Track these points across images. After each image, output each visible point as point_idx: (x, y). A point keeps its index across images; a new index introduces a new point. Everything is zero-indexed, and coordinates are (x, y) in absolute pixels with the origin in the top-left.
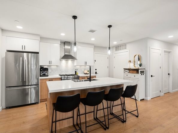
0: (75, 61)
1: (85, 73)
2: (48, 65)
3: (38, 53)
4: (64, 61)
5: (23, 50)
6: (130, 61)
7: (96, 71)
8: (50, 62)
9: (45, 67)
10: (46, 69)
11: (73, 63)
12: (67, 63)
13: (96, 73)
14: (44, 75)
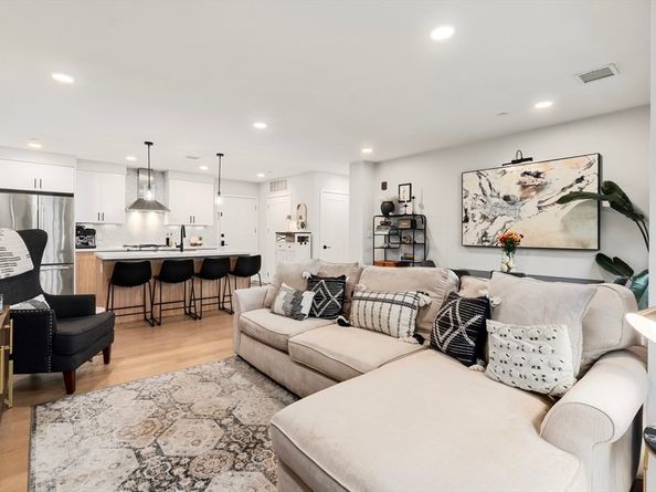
0: (166, 213)
1: (193, 242)
2: (96, 221)
3: (72, 195)
4: (136, 215)
5: (38, 189)
6: (289, 217)
7: (223, 239)
8: (101, 216)
9: (87, 227)
10: (92, 232)
11: (162, 219)
12: (145, 218)
13: (223, 243)
14: (86, 245)
